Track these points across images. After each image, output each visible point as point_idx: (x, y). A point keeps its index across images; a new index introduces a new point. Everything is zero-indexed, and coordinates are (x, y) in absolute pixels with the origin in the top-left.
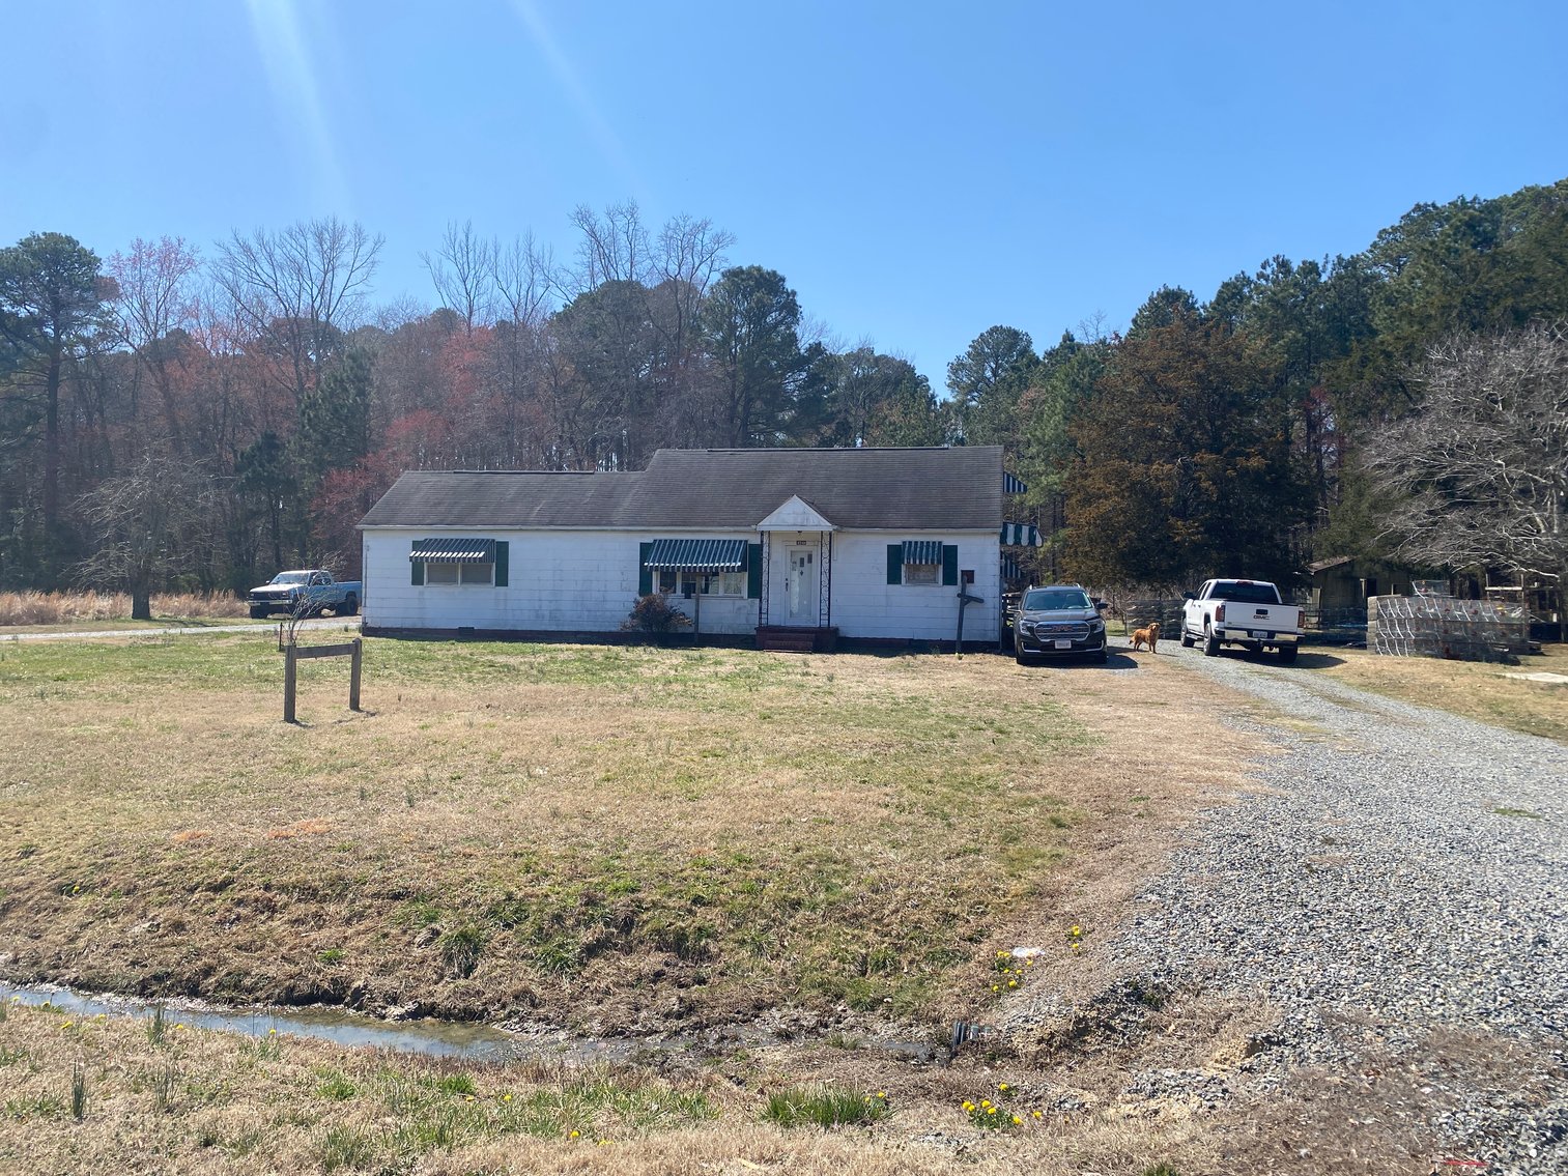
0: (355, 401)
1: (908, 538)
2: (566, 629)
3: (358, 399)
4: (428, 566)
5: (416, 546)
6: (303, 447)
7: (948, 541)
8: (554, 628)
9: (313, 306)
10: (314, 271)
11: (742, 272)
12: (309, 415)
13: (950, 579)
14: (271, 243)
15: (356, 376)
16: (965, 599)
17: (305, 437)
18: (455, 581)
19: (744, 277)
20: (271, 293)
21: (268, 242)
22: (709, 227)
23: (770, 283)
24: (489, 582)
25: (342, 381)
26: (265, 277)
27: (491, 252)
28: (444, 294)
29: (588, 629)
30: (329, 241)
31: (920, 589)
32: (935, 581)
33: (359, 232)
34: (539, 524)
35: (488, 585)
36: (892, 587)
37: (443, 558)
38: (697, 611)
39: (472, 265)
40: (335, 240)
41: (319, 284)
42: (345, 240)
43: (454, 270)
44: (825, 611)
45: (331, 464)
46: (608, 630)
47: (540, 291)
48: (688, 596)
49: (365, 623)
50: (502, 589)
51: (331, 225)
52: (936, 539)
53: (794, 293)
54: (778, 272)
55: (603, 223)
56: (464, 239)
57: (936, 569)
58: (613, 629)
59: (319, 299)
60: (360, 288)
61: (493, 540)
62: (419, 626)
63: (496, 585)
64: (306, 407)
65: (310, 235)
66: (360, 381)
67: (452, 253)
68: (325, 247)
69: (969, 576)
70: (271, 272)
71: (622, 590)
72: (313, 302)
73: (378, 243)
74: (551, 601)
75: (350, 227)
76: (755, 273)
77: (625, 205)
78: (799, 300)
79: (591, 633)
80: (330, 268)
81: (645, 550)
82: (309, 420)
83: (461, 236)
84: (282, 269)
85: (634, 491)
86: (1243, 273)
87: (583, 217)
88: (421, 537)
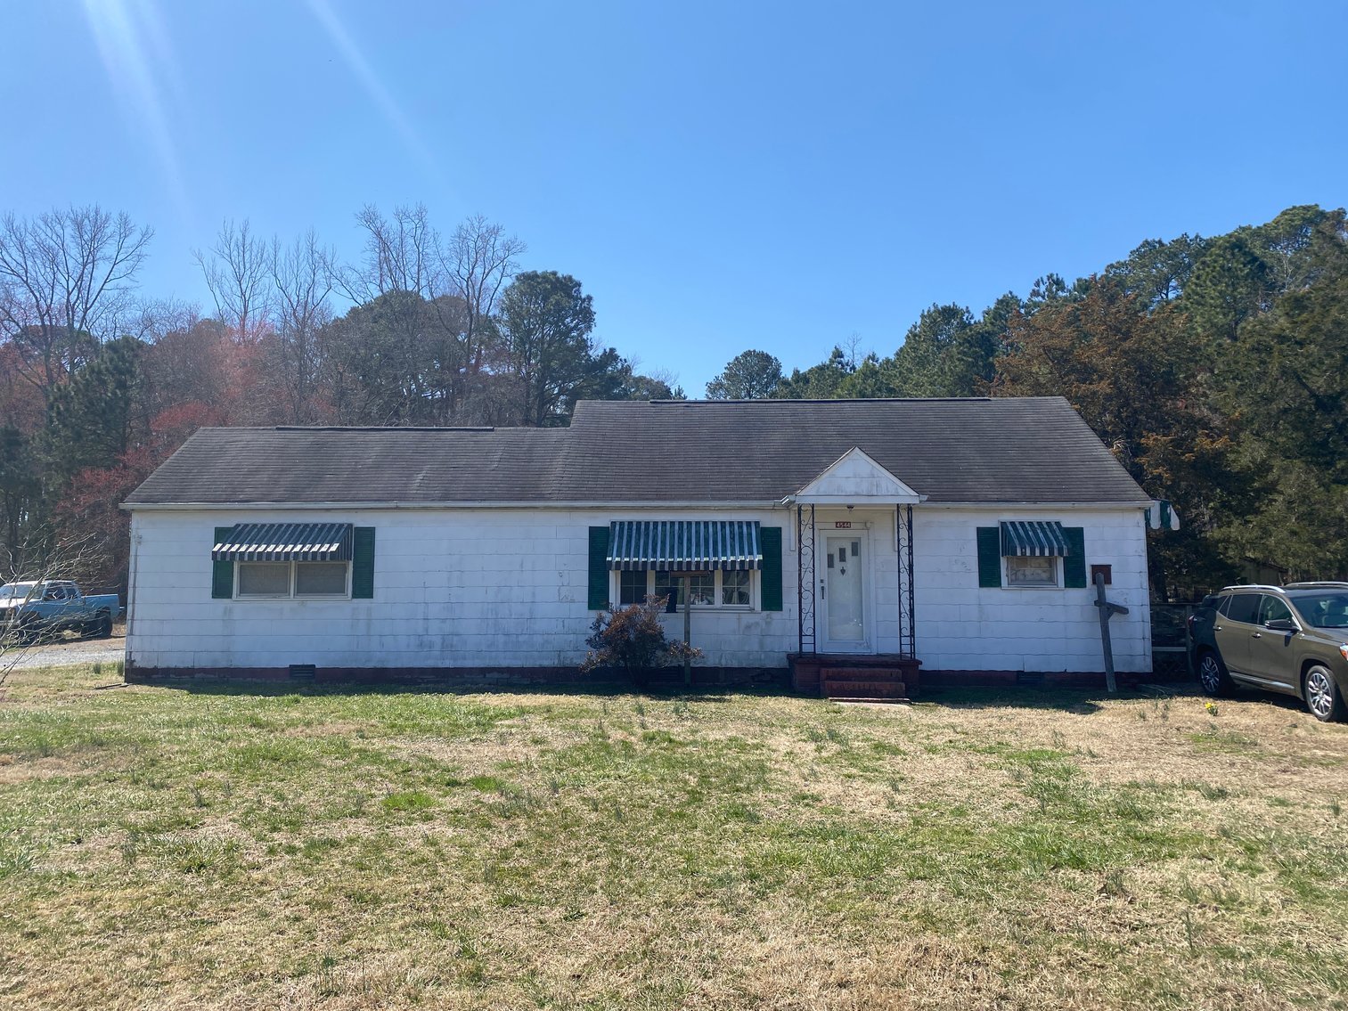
0: (114, 394)
1: (1008, 517)
2: (469, 664)
3: (118, 391)
4: (241, 568)
5: (222, 535)
6: (50, 445)
7: (1069, 521)
8: (448, 664)
9: (68, 300)
10: (71, 263)
11: (537, 276)
12: (58, 408)
13: (1075, 577)
14: (22, 230)
15: (116, 368)
16: (1107, 610)
17: (53, 433)
18: (286, 591)
19: (540, 280)
20: (18, 280)
21: (18, 228)
22: (501, 233)
23: (566, 286)
24: (342, 590)
25: (100, 372)
26: (13, 265)
27: (269, 249)
28: (217, 292)
29: (504, 663)
30: (91, 232)
31: (1029, 595)
32: (1051, 580)
33: (124, 222)
34: (425, 498)
35: (340, 597)
36: (985, 590)
37: (270, 554)
38: (687, 633)
39: (248, 265)
40: (98, 227)
41: (76, 276)
42: (108, 231)
43: (229, 270)
44: (906, 632)
45: (84, 463)
46: (537, 664)
47: (320, 292)
48: (671, 609)
49: (130, 661)
50: (363, 603)
51: (92, 214)
52: (1052, 518)
53: (589, 298)
54: (573, 277)
55: (392, 225)
56: (241, 239)
57: (1051, 562)
58: (546, 663)
59: (75, 292)
60: (124, 282)
61: (350, 525)
62: (223, 664)
63: (355, 595)
64: (56, 400)
65: (68, 222)
66: (121, 373)
67: (227, 251)
68: (86, 237)
69: (1103, 573)
70: (21, 260)
71: (561, 601)
72: (69, 294)
73: (146, 235)
74: (444, 620)
75: (115, 216)
76: (551, 277)
77: (413, 209)
78: (595, 306)
79: (510, 670)
80: (89, 260)
81: (599, 540)
82: (59, 413)
83: (238, 235)
84: (33, 255)
85: (562, 454)
86: (1011, 293)
87: (369, 218)
88: (229, 522)
